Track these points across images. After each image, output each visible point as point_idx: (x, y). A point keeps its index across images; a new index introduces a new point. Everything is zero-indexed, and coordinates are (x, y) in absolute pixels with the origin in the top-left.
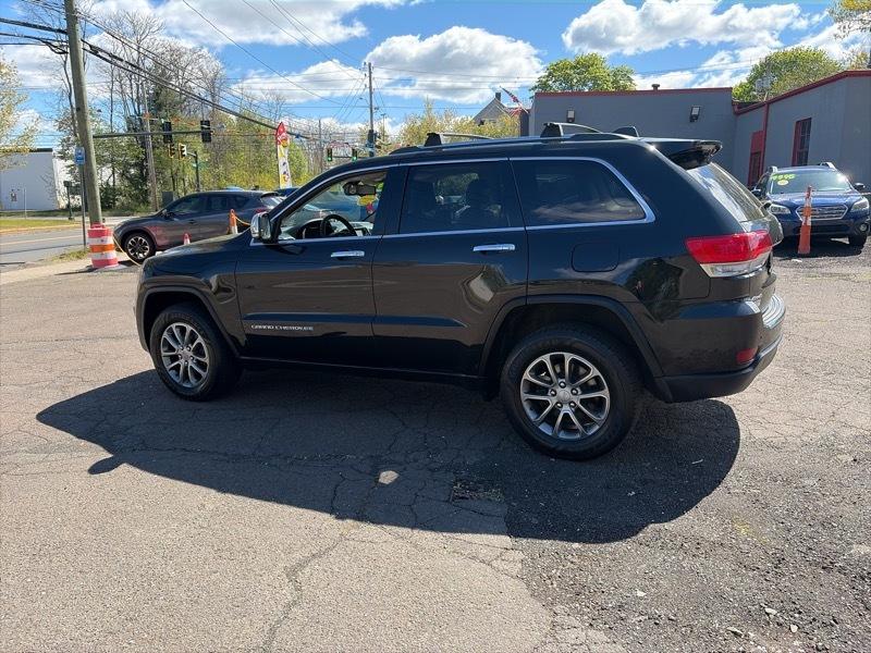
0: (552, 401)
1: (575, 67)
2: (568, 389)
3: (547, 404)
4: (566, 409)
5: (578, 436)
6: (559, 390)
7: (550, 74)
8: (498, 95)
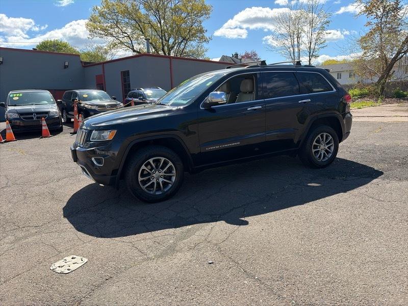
2: (324, 145)
3: (319, 151)
4: (324, 151)
6: (321, 146)
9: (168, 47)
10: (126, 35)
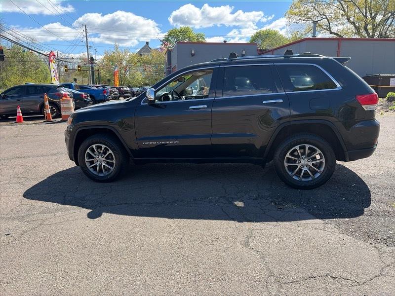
0: (299, 165)
1: (180, 32)
2: (306, 160)
3: (297, 166)
4: (305, 168)
5: (311, 179)
6: (302, 160)
7: (169, 34)
8: (147, 43)
9: (373, 25)
10: (324, 17)
